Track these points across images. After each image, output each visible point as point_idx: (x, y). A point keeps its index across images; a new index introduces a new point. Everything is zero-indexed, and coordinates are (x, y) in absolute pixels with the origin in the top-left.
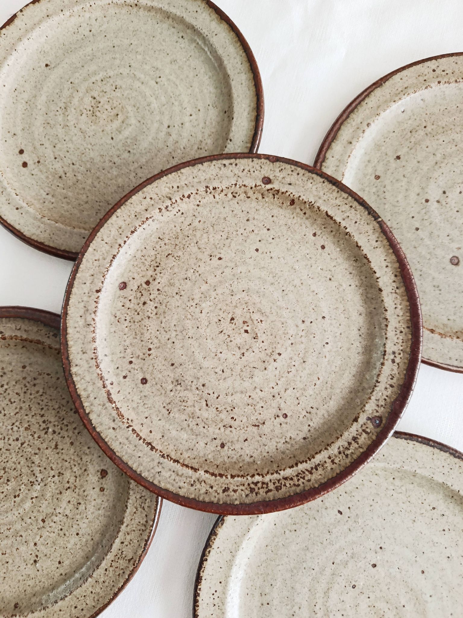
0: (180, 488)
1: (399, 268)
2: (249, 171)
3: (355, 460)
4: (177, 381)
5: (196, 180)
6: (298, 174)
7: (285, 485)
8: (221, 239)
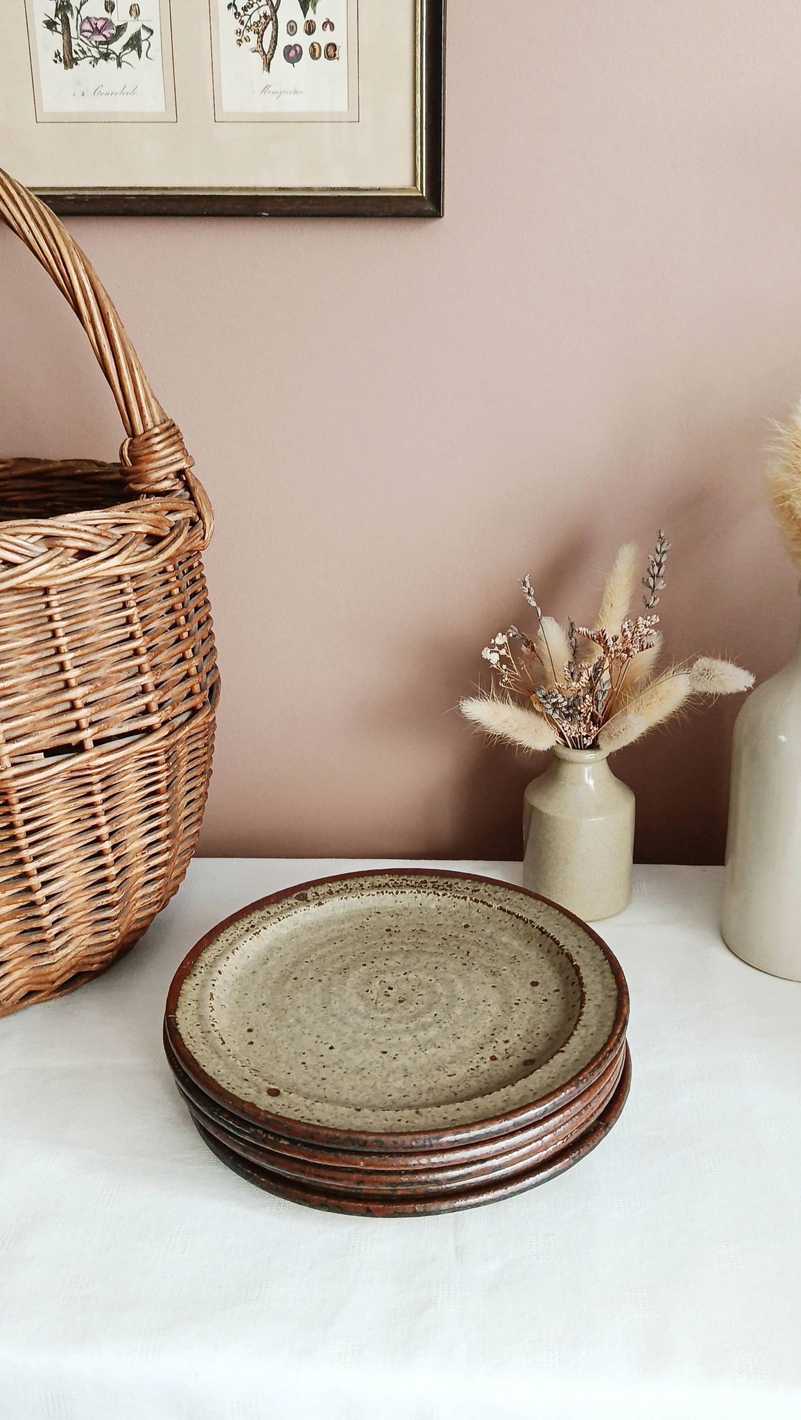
0: (522, 899)
1: (186, 978)
2: (289, 1107)
3: (341, 881)
4: (494, 975)
5: (369, 1121)
6: (228, 1084)
7: (416, 883)
8: (371, 1071)
